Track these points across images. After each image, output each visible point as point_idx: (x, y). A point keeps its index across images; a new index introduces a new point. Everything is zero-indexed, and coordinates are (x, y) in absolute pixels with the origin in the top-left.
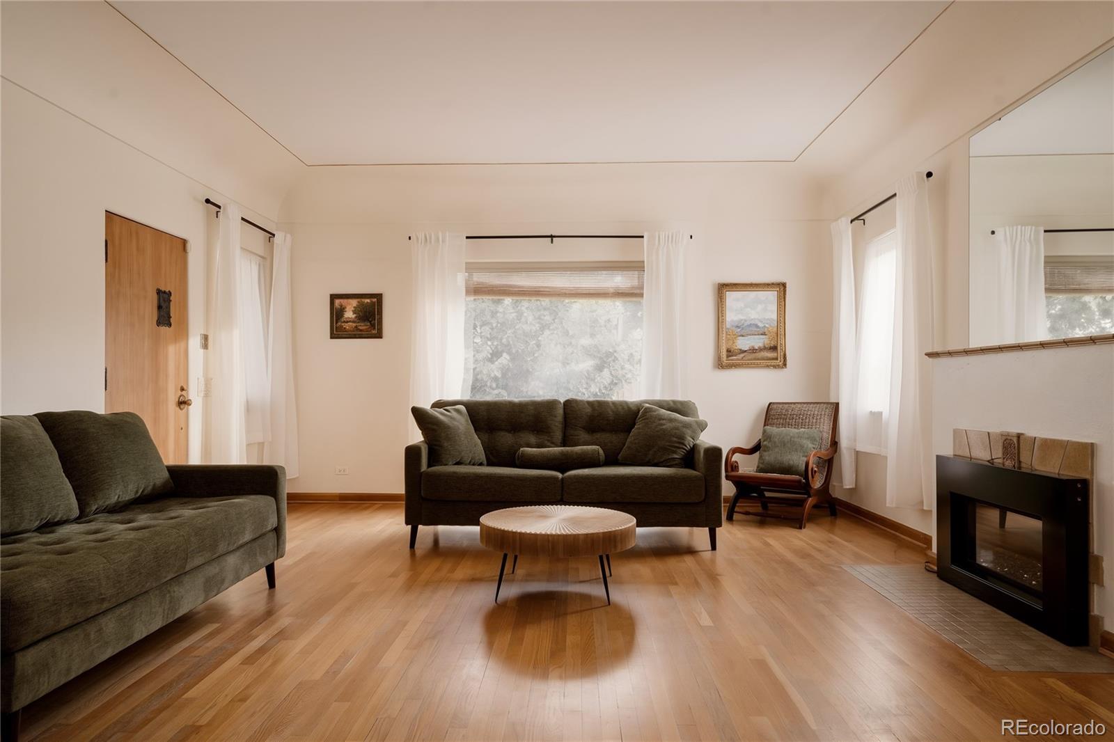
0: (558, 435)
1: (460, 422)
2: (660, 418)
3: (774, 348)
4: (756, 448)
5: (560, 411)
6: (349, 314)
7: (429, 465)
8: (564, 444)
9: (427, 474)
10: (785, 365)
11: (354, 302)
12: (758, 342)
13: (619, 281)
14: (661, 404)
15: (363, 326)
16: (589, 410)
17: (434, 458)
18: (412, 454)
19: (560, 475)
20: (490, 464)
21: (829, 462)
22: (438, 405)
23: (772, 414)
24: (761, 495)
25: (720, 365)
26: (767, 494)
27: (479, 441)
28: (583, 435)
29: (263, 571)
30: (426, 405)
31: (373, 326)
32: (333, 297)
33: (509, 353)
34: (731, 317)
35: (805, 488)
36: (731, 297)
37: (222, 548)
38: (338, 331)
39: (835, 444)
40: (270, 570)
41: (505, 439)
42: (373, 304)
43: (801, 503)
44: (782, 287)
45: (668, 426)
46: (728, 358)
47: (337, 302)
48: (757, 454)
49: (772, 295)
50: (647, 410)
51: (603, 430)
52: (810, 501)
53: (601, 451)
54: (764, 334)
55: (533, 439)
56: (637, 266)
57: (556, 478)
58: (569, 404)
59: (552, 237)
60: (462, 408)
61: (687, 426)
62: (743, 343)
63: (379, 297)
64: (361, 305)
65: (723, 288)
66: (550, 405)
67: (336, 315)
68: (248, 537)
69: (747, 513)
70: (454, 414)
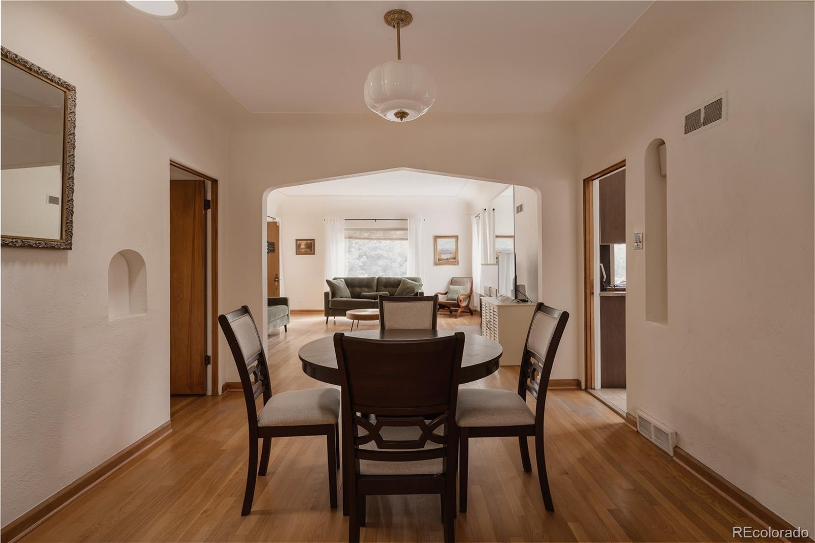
0: (375, 288)
1: (342, 285)
2: (408, 283)
3: (455, 258)
4: (446, 294)
5: (376, 281)
6: (303, 246)
7: (332, 298)
8: (377, 292)
9: (332, 301)
10: (458, 264)
11: (305, 242)
12: (448, 256)
13: (399, 233)
14: (409, 279)
15: (308, 250)
16: (385, 280)
17: (334, 295)
18: (326, 294)
19: (373, 301)
20: (352, 298)
21: (469, 296)
22: (335, 279)
23: (453, 282)
24: (449, 308)
25: (436, 264)
26: (451, 308)
27: (348, 290)
28: (383, 288)
29: (284, 327)
30: (331, 279)
31: (311, 250)
32: (297, 240)
33: (366, 255)
34: (439, 247)
35: (458, 306)
36: (439, 241)
37: (277, 317)
38: (299, 252)
39: (471, 290)
40: (285, 326)
41: (358, 290)
42: (311, 243)
43: (456, 311)
44: (457, 237)
45: (410, 285)
46: (439, 262)
47: (298, 242)
48: (446, 295)
49: (454, 240)
50: (404, 280)
51: (389, 287)
52: (460, 310)
53: (388, 293)
54: (451, 253)
55: (367, 290)
56: (406, 229)
57: (372, 302)
58: (378, 279)
59: (376, 220)
60: (343, 280)
61: (416, 285)
62: (444, 257)
63: (314, 240)
64: (307, 243)
65: (436, 237)
66: (373, 279)
67: (298, 247)
68: (282, 316)
69: (441, 314)
70: (340, 282)
